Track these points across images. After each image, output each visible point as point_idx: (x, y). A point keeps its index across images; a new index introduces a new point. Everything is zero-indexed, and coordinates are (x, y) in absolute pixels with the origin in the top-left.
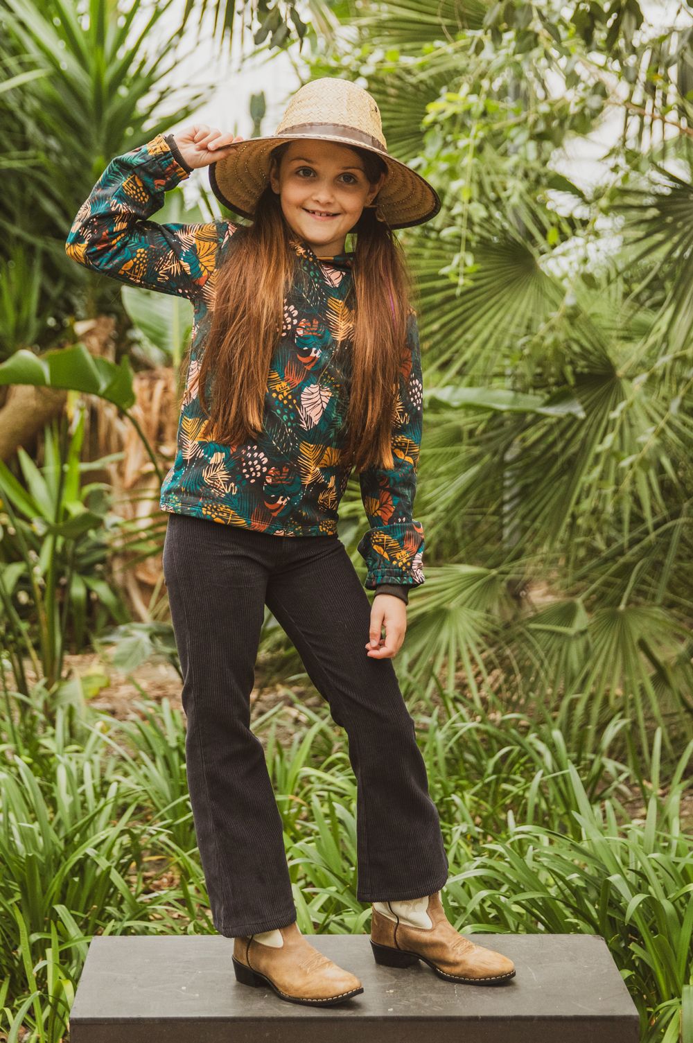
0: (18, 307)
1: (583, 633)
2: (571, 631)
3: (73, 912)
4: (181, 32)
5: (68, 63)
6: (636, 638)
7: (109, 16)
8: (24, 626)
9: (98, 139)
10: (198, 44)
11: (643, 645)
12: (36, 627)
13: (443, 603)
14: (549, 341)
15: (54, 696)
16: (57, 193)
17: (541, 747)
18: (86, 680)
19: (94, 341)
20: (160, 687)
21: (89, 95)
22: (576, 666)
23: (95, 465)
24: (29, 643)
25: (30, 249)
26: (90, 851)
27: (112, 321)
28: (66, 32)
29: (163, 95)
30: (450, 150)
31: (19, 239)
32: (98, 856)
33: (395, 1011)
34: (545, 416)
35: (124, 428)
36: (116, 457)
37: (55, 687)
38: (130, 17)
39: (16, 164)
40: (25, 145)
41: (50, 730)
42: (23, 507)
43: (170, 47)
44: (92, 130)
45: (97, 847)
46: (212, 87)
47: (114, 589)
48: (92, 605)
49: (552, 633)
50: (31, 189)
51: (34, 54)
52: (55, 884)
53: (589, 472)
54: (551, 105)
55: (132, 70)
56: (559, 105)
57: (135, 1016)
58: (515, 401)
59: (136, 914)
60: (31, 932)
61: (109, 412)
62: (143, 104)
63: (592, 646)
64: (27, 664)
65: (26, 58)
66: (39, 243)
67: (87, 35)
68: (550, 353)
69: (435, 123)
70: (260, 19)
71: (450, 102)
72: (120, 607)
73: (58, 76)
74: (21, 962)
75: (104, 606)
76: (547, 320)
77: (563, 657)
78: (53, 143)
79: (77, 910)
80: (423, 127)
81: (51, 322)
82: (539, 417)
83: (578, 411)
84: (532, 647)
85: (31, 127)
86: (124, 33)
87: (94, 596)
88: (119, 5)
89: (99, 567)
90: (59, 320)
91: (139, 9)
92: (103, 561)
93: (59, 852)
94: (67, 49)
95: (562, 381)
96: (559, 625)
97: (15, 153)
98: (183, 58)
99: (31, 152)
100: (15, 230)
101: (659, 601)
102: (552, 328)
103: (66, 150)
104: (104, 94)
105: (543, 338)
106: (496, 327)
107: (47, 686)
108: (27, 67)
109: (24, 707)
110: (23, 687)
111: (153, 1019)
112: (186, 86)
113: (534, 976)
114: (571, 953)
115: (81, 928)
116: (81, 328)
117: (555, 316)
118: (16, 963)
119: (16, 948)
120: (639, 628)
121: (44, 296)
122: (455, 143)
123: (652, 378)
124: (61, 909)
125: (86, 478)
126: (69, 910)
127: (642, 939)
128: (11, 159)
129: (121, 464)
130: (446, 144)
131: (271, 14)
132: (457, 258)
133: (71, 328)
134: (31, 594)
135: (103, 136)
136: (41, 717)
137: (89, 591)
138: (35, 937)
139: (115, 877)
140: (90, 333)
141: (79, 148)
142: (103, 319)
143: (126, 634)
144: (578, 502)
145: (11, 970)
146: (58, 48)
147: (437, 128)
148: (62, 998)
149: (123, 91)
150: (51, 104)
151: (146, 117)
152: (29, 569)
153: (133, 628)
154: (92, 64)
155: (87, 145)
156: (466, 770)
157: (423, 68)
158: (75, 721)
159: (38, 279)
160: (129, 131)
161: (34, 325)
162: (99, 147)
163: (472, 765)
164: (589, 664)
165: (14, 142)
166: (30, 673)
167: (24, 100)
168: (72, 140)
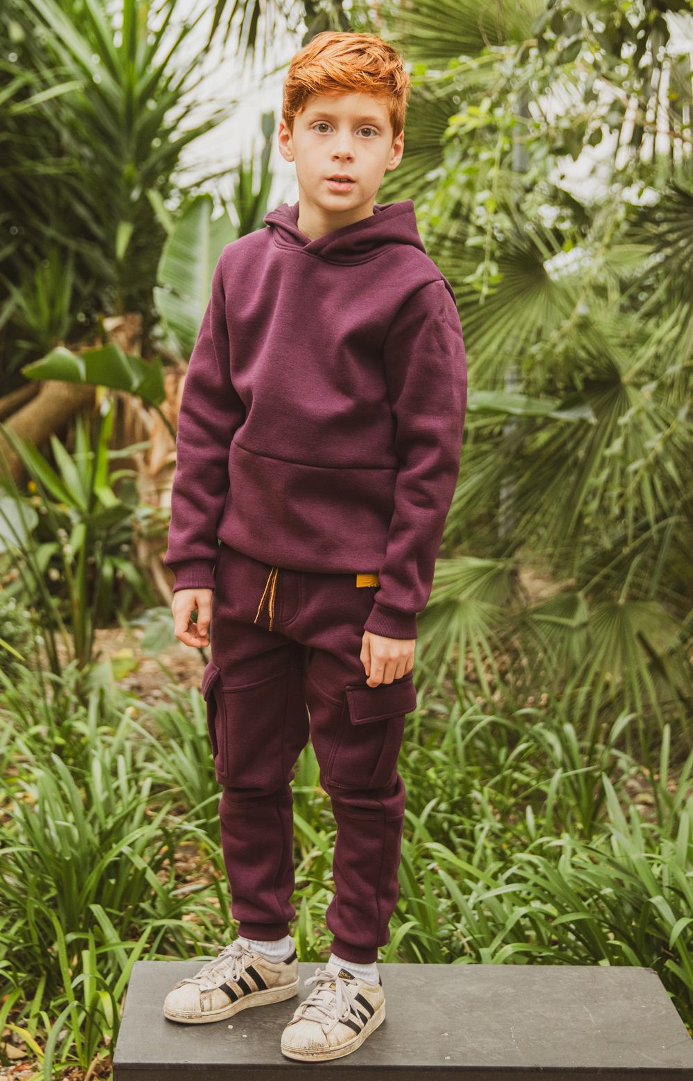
0: (52, 303)
1: (584, 625)
2: (574, 623)
3: (108, 910)
4: (207, 49)
5: (101, 76)
6: (635, 631)
7: (140, 33)
8: (54, 602)
9: (128, 148)
10: (222, 60)
11: (641, 637)
12: (67, 603)
13: (452, 594)
14: (560, 348)
15: (86, 677)
16: (89, 197)
17: (551, 738)
18: (116, 662)
19: (122, 337)
20: (182, 663)
21: (120, 107)
22: (577, 656)
23: (123, 453)
24: (58, 616)
25: (64, 250)
26: (125, 849)
27: (138, 318)
28: (100, 47)
29: (188, 109)
30: (468, 164)
31: (53, 241)
32: (133, 854)
33: (452, 1060)
34: (555, 420)
35: (150, 420)
36: (142, 446)
37: (86, 669)
38: (159, 35)
39: (52, 171)
40: (60, 152)
41: (82, 710)
42: (55, 491)
43: (196, 62)
44: (122, 139)
45: (131, 845)
46: (234, 102)
47: (139, 569)
48: (118, 583)
49: (555, 624)
50: (66, 193)
51: (70, 67)
52: (92, 881)
53: (597, 475)
54: (572, 121)
55: (162, 83)
56: (578, 121)
57: (182, 1062)
58: (528, 405)
59: (170, 912)
60: (67, 931)
61: (134, 403)
62: (170, 116)
63: (594, 637)
64: (58, 637)
65: (62, 71)
66: (72, 245)
67: (119, 50)
68: (561, 360)
69: (455, 136)
70: (307, 23)
71: (471, 115)
72: (144, 586)
73: (93, 89)
74: (57, 959)
75: (129, 585)
76: (559, 328)
77: (565, 647)
78: (86, 151)
79: (111, 908)
80: (443, 140)
81: (81, 317)
82: (548, 421)
83: (588, 415)
84: (535, 636)
85: (66, 136)
86: (153, 49)
87: (120, 574)
88: (149, 23)
89: (125, 548)
90: (88, 315)
91: (168, 28)
92: (129, 542)
93: (95, 850)
94: (101, 63)
95: (570, 387)
96: (561, 616)
97: (50, 160)
98: (210, 73)
99: (65, 160)
100: (50, 232)
101: (652, 594)
102: (563, 336)
103: (99, 158)
104: (135, 105)
105: (554, 346)
106: (508, 333)
107: (79, 667)
108: (63, 79)
109: (57, 687)
110: (56, 668)
111: (200, 1066)
112: (211, 100)
113: (592, 1018)
114: (625, 989)
115: (115, 926)
116: (109, 324)
117: (567, 325)
118: (52, 960)
119: (51, 944)
120: (638, 621)
121: (76, 294)
122: (476, 157)
123: (661, 386)
124: (97, 909)
125: (114, 465)
126: (104, 908)
127: (679, 956)
128: (47, 165)
129: (147, 454)
130: (465, 156)
131: (318, 18)
132: (481, 268)
133: (100, 324)
134: (61, 570)
135: (133, 145)
136: (74, 699)
137: (115, 570)
138: (71, 937)
139: (150, 876)
140: (118, 329)
141: (110, 156)
142: (130, 317)
143: (154, 619)
144: (586, 503)
145: (46, 968)
146: (93, 61)
147: (456, 142)
148: (99, 1007)
149: (151, 105)
150: (84, 114)
151: (173, 128)
152: (61, 548)
153: (160, 613)
154: (124, 79)
155: (117, 154)
156: (476, 756)
157: (440, 85)
158: (106, 701)
159: (70, 278)
160: (156, 143)
161: (67, 321)
162: (129, 156)
163: (482, 752)
164: (590, 656)
165: (49, 149)
166: (61, 648)
167: (60, 111)
168: (104, 149)
